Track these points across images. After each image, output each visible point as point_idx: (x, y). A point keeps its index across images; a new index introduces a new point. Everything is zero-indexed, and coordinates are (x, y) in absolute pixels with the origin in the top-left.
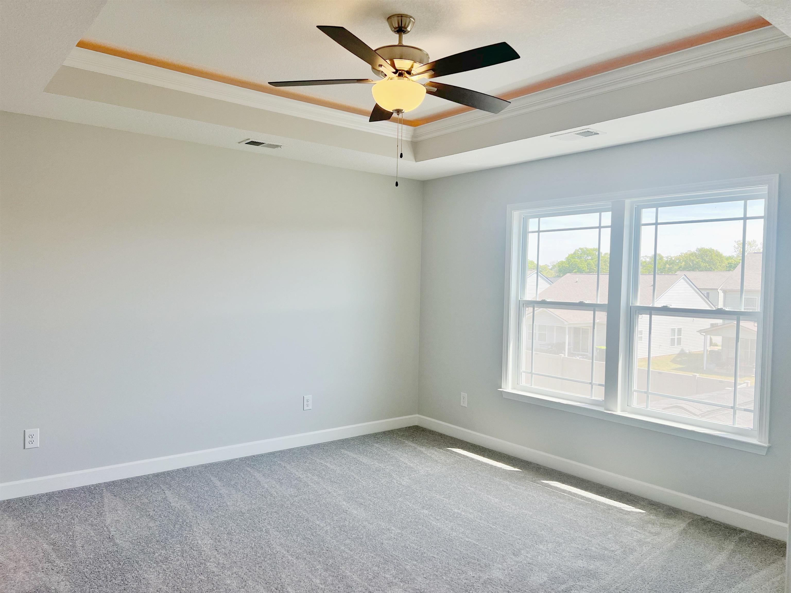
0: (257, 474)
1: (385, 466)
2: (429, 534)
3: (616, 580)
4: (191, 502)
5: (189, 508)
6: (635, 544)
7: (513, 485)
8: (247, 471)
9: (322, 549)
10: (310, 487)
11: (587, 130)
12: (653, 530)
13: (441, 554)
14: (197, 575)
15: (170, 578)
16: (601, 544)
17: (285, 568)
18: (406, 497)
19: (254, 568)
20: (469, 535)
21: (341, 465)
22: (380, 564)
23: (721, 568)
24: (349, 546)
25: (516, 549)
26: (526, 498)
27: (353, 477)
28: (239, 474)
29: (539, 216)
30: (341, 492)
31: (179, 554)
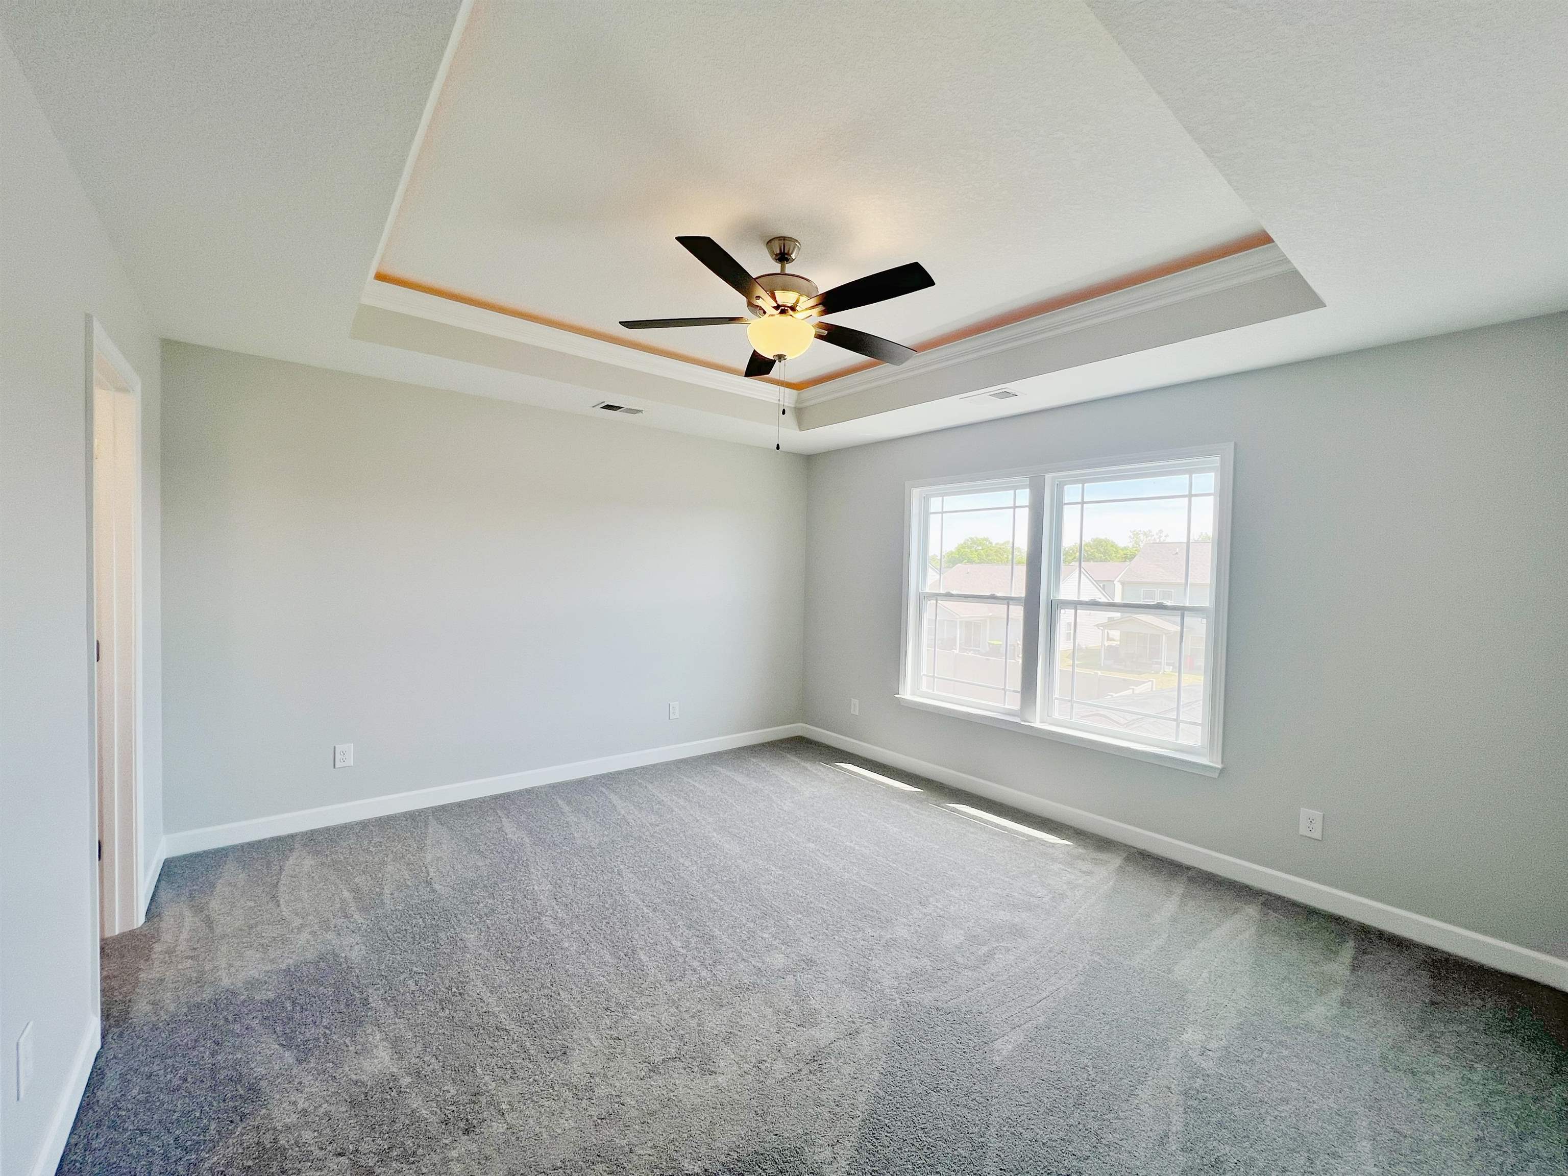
0: (613, 797)
1: (764, 787)
2: (816, 875)
3: (1048, 939)
4: (530, 832)
5: (528, 841)
6: (1065, 887)
7: (914, 809)
8: (602, 792)
9: (686, 898)
10: (674, 813)
11: (1003, 390)
12: (1084, 869)
13: (831, 903)
14: (529, 935)
15: (494, 938)
16: (1024, 888)
17: (638, 925)
18: (789, 825)
19: (599, 925)
20: (865, 878)
21: (712, 785)
22: (757, 919)
23: (1174, 920)
24: (719, 894)
25: (922, 897)
26: (930, 827)
27: (726, 800)
28: (592, 797)
29: (943, 495)
30: (711, 820)
31: (509, 904)
